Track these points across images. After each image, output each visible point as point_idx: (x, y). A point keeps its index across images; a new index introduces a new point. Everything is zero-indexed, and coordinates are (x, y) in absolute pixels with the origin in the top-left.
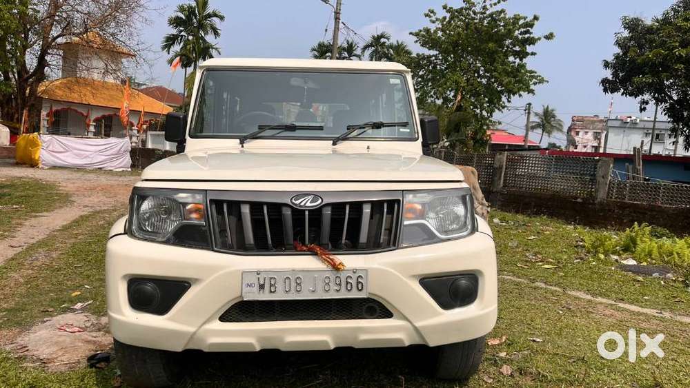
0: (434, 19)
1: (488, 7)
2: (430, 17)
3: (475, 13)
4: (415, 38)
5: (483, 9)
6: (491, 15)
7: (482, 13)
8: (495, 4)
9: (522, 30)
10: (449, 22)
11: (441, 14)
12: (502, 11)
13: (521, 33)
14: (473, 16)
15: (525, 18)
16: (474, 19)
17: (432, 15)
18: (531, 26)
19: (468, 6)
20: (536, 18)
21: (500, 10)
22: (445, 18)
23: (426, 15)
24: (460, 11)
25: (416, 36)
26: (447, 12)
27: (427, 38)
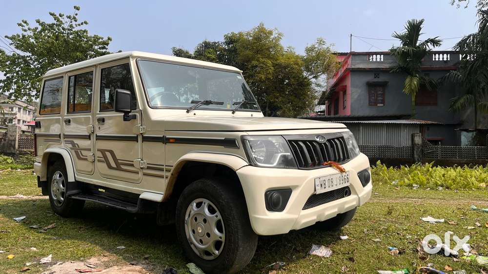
0: (26, 28)
1: (74, 26)
2: (23, 26)
3: (64, 29)
4: (11, 42)
5: (70, 27)
6: (77, 32)
7: (69, 30)
8: (79, 25)
9: (101, 46)
10: (40, 32)
11: (33, 25)
12: (85, 31)
13: (100, 48)
14: (63, 31)
15: (102, 38)
16: (63, 33)
17: (25, 25)
18: (107, 44)
19: (58, 23)
20: (109, 39)
21: (83, 30)
22: (37, 28)
23: (20, 25)
24: (51, 26)
25: (11, 39)
26: (39, 25)
27: (22, 43)
